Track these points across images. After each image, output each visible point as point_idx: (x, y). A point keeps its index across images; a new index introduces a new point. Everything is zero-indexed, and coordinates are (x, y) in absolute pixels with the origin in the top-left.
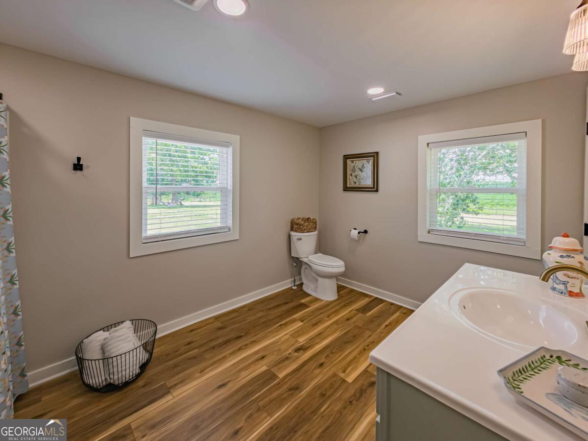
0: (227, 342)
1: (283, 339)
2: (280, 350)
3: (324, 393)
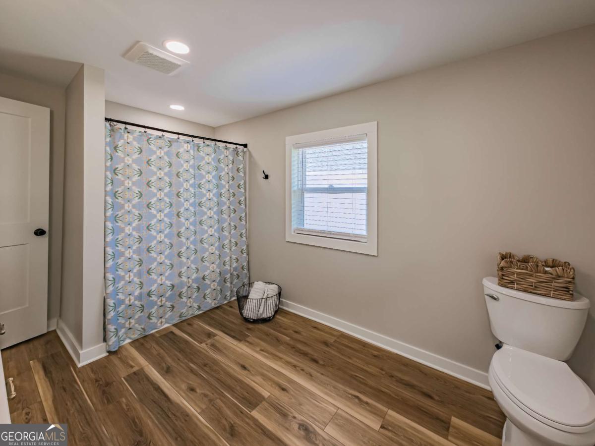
0: (305, 354)
1: (324, 405)
2: (300, 404)
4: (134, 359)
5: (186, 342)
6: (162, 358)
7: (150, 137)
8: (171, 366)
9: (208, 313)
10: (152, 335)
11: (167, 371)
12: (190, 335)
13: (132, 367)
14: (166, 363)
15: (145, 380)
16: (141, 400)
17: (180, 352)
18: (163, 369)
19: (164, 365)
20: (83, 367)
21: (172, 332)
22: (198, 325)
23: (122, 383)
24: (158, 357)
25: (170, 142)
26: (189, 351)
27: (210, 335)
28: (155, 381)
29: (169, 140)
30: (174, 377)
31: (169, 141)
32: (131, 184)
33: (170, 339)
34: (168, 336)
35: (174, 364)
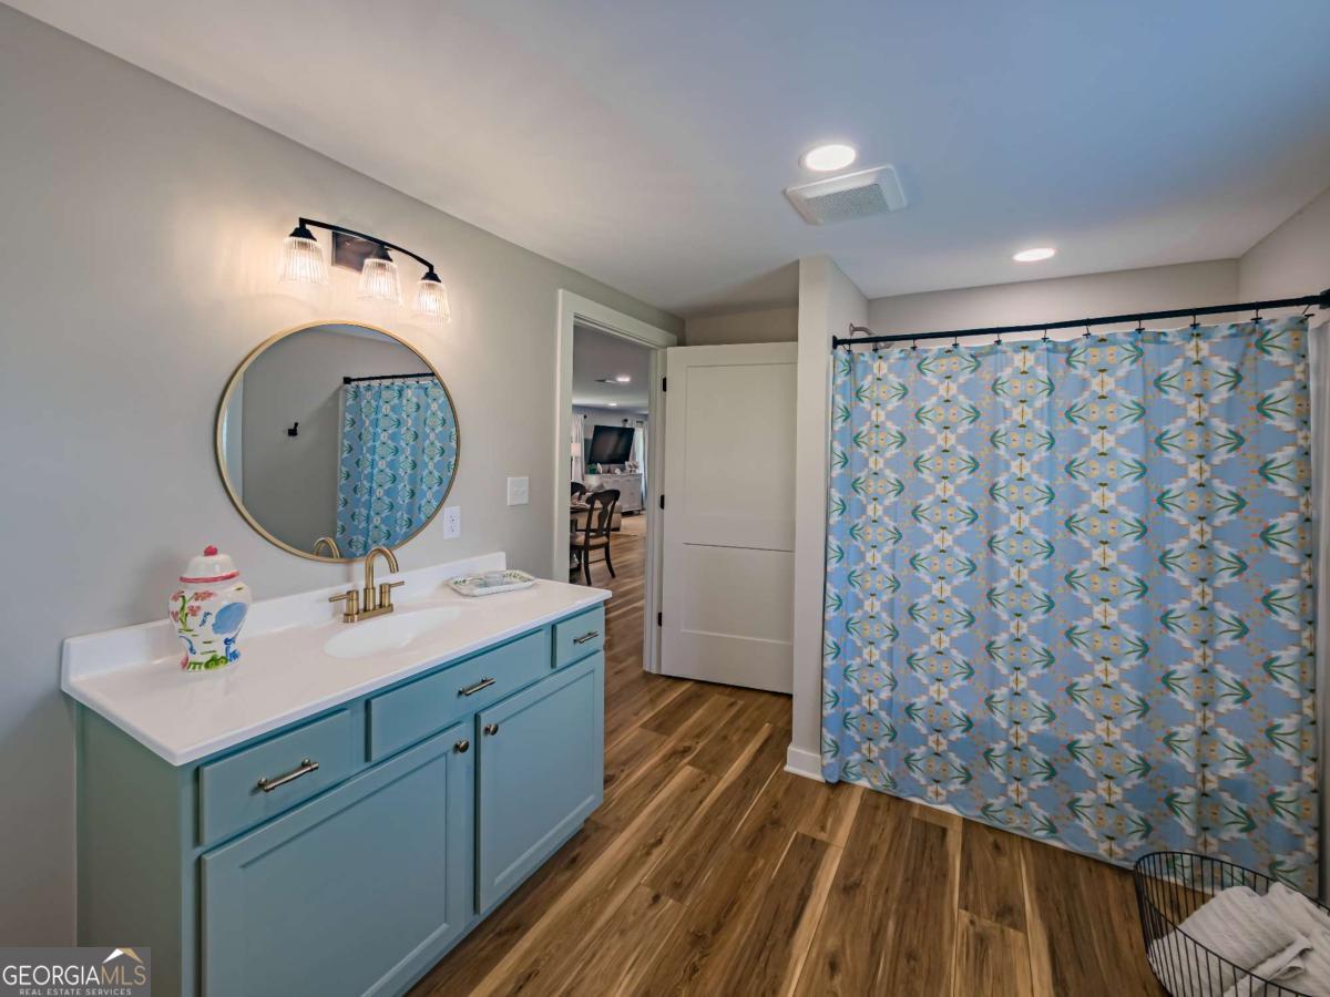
3: (679, 881)
4: (838, 820)
5: (943, 875)
6: (870, 859)
7: (924, 356)
8: (864, 886)
9: (1078, 861)
10: (910, 805)
11: (847, 888)
12: (967, 867)
13: (823, 828)
14: (862, 873)
15: (810, 865)
16: (770, 888)
17: (907, 880)
18: (847, 877)
19: (858, 872)
20: (788, 773)
21: (944, 831)
22: (1014, 866)
23: (787, 838)
24: (868, 850)
25: (976, 356)
26: (923, 895)
27: (1008, 913)
28: (814, 884)
29: (973, 352)
30: (842, 910)
31: (972, 356)
32: (882, 463)
33: (925, 841)
34: (932, 831)
35: (870, 888)
